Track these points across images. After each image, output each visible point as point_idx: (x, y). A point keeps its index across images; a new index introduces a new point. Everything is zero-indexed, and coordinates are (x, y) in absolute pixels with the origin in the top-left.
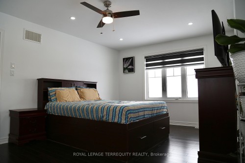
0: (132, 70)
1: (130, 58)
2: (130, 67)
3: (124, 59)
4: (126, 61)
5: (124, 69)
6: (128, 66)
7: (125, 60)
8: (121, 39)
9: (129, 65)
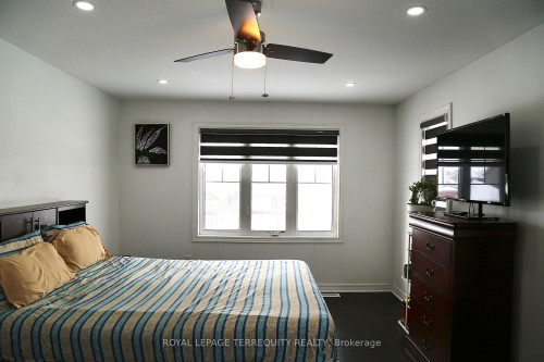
0: (161, 160)
1: (157, 127)
2: (156, 150)
3: (138, 127)
4: (143, 134)
5: (138, 154)
6: (151, 148)
7: (142, 130)
8: (163, 82)
9: (153, 145)
